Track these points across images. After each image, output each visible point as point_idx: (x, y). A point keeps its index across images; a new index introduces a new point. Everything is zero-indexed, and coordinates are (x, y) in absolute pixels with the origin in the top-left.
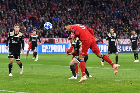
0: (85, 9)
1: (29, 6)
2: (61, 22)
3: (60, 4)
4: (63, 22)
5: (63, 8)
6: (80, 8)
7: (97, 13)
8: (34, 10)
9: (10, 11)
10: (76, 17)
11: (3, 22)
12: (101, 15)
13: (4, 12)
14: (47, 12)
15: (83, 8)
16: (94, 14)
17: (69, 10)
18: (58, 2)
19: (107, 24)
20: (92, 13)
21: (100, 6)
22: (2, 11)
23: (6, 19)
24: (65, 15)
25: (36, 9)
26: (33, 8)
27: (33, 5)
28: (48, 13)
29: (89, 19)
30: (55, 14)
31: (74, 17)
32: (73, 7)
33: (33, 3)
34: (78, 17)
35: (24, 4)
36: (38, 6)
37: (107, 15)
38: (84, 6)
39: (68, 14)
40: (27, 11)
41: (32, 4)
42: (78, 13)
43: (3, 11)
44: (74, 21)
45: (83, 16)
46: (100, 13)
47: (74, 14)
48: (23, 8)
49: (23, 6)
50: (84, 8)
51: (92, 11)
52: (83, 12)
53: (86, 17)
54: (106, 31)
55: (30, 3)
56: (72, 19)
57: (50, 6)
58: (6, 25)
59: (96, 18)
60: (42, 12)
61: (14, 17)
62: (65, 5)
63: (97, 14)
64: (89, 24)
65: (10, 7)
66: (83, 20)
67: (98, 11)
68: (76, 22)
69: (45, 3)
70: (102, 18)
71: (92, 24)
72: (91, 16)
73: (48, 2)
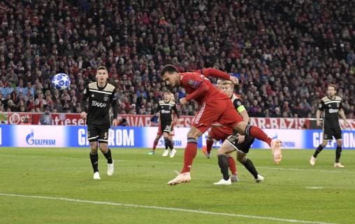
0: (302, 55)
1: (180, 49)
2: (247, 83)
3: (248, 45)
4: (252, 83)
5: (253, 54)
6: (290, 52)
7: (328, 63)
8: (191, 56)
9: (139, 59)
10: (280, 73)
11: (122, 82)
12: (335, 68)
13: (126, 61)
14: (218, 60)
15: (298, 52)
16: (322, 67)
17: (266, 56)
18: (243, 41)
19: (348, 88)
20: (317, 64)
21: (335, 48)
22: (122, 60)
23: (128, 76)
24: (257, 68)
25: (194, 54)
26: (188, 52)
27: (190, 47)
28: (220, 62)
29: (310, 77)
30: (236, 65)
31: (276, 73)
32: (276, 51)
33: (190, 41)
34: (286, 73)
35: (170, 45)
36: (199, 48)
37: (349, 69)
38: (301, 49)
39: (264, 66)
40: (176, 58)
41: (187, 45)
42: (287, 63)
43: (124, 58)
44: (276, 80)
45: (297, 71)
46: (334, 65)
47: (277, 66)
48: (168, 54)
49: (167, 49)
50: (300, 54)
51: (317, 60)
52: (297, 62)
53: (303, 74)
54: (347, 102)
55: (182, 42)
56: (271, 76)
57: (226, 48)
58: (128, 87)
59: (325, 76)
60: (208, 61)
61: (147, 71)
62: (258, 47)
63: (328, 66)
64: (308, 88)
65: (138, 51)
66: (297, 78)
67: (331, 59)
68: (281, 83)
69: (214, 42)
70: (338, 74)
71: (316, 88)
72: (315, 70)
73: (221, 41)
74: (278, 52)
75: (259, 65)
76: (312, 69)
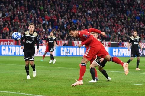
0: (106, 11)
1: (48, 8)
2: (80, 24)
3: (80, 6)
4: (83, 25)
5: (83, 11)
6: (100, 10)
7: (118, 15)
8: (54, 12)
9: (29, 12)
10: (96, 20)
11: (21, 24)
12: (122, 18)
13: (23, 13)
14: (66, 14)
15: (104, 10)
16: (115, 17)
17: (89, 12)
18: (78, 4)
19: (128, 27)
20: (113, 16)
21: (121, 8)
22: (21, 13)
23: (24, 21)
24: (85, 17)
25: (55, 10)
26: (52, 9)
27: (53, 7)
28: (67, 15)
29: (110, 22)
30: (75, 16)
31: (94, 20)
32: (94, 9)
33: (53, 4)
34: (99, 20)
35: (44, 6)
36: (57, 8)
37: (128, 18)
38: (105, 8)
39: (88, 17)
40: (46, 12)
41: (51, 6)
42: (98, 15)
43: (22, 12)
44: (94, 23)
45: (104, 19)
46: (121, 16)
47: (94, 17)
48: (42, 10)
49: (42, 8)
50: (105, 11)
51: (113, 14)
52: (104, 15)
53: (106, 20)
54: (127, 34)
55: (49, 4)
56: (92, 21)
57: (70, 8)
58: (24, 26)
59: (117, 21)
60: (62, 14)
61: (33, 19)
62: (85, 7)
63: (118, 17)
64: (109, 27)
65: (28, 9)
66: (104, 22)
67: (119, 14)
68: (96, 24)
69: (64, 5)
70: (123, 21)
71: (113, 27)
72: (112, 18)
73: (68, 4)
74: (94, 10)
75: (86, 16)
76: (110, 18)
